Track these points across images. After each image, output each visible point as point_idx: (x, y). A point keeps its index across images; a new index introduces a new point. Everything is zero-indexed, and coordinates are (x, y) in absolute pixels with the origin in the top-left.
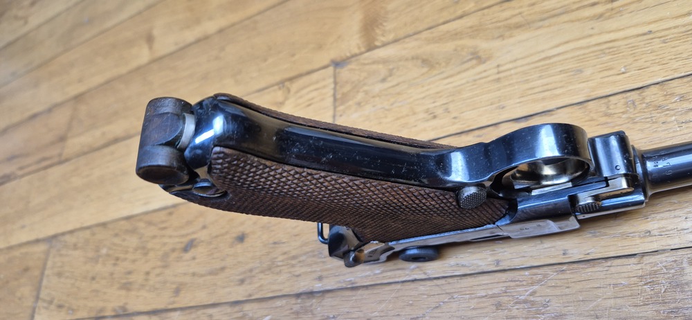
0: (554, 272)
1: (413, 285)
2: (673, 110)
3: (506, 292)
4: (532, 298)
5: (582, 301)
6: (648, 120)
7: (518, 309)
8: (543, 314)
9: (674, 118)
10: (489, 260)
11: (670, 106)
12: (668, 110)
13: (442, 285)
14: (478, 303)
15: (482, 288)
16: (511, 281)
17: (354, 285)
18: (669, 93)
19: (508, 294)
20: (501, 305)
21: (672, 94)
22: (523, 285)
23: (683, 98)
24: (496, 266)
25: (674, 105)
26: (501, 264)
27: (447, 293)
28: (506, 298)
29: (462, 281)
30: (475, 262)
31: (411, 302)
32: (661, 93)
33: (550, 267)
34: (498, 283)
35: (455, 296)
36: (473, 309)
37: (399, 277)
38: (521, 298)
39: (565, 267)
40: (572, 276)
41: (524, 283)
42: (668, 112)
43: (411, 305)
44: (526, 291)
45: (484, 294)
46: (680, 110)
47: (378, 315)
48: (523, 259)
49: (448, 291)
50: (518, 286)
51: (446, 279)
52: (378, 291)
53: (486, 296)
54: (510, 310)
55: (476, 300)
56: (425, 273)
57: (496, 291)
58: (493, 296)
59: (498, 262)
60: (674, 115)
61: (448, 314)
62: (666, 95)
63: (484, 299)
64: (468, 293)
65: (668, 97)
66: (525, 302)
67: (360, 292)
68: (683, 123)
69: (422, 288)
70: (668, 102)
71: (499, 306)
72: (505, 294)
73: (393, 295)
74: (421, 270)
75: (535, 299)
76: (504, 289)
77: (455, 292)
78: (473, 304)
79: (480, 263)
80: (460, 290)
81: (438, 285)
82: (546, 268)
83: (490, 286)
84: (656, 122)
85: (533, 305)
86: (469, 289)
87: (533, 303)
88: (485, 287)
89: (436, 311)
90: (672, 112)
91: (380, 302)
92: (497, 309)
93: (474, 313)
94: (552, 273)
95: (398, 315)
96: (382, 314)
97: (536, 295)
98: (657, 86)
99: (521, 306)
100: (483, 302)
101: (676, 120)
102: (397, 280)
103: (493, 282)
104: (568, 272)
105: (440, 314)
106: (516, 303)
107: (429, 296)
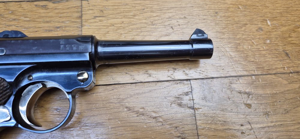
2: (6, 18)
9: (4, 22)
11: (6, 16)
18: (7, 9)
21: (8, 10)
23: (13, 13)
25: (7, 15)
32: (4, 7)
42: (3, 19)
46: (9, 19)
60: (5, 21)
62: (5, 9)
65: (6, 10)
70: (5, 13)
90: (5, 19)
98: (3, 3)
101: (5, 24)
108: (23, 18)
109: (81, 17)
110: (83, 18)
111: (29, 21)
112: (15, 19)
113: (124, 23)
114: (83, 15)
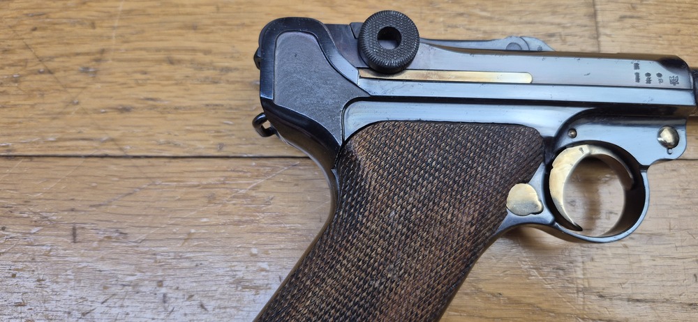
0: (285, 166)
1: (100, 162)
2: (443, 10)
3: (224, 184)
4: (254, 193)
5: (309, 202)
6: (418, 15)
7: (234, 204)
8: (263, 212)
9: (441, 19)
10: (212, 142)
12: (439, 9)
13: (143, 166)
14: (186, 193)
15: (195, 175)
16: (234, 171)
17: (11, 154)
19: (226, 186)
20: (214, 199)
22: (246, 177)
24: (218, 151)
26: (225, 149)
27: (147, 178)
28: (223, 191)
29: (171, 164)
30: (192, 143)
31: (94, 184)
33: (283, 160)
34: (216, 171)
35: (158, 182)
36: (179, 200)
37: (83, 150)
38: (241, 191)
39: (298, 162)
40: (303, 172)
41: (249, 175)
42: (437, 12)
43: (94, 188)
44: (249, 184)
45: (196, 183)
46: (449, 12)
47: (42, 196)
48: (254, 146)
49: (149, 175)
50: (240, 177)
51: (151, 160)
52: (48, 165)
53: (198, 186)
54: (225, 205)
55: (184, 190)
56: (121, 149)
57: (211, 181)
58: (206, 187)
59: (221, 146)
60: (443, 16)
61: (145, 204)
63: (195, 189)
64: (175, 179)
66: (245, 196)
67: (19, 163)
68: (449, 26)
69: (113, 167)
71: (212, 199)
72: (223, 186)
73: (70, 173)
74: (117, 145)
75: (257, 194)
76: (222, 179)
77: (159, 178)
78: (179, 194)
79: (199, 145)
80: (166, 175)
81: (137, 167)
82: (277, 160)
83: (206, 174)
84: (424, 19)
85: (253, 201)
86: (179, 175)
87: (254, 199)
88: (199, 174)
89: (127, 198)
90: (441, 12)
91: (48, 180)
92: (209, 202)
93: (179, 204)
94: (282, 167)
95: (73, 200)
96: (49, 196)
97: (260, 190)
99: (239, 201)
100: (193, 193)
101: (443, 22)
102: (79, 153)
103: (211, 169)
104: (301, 168)
105: (133, 203)
106: (234, 197)
107: (121, 178)
108: (477, 11)
109: (594, 15)
110: (599, 18)
111: (490, 19)
112: (461, 14)
113: (681, 33)
114: (599, 13)
